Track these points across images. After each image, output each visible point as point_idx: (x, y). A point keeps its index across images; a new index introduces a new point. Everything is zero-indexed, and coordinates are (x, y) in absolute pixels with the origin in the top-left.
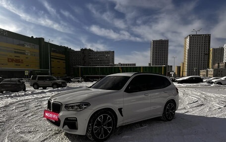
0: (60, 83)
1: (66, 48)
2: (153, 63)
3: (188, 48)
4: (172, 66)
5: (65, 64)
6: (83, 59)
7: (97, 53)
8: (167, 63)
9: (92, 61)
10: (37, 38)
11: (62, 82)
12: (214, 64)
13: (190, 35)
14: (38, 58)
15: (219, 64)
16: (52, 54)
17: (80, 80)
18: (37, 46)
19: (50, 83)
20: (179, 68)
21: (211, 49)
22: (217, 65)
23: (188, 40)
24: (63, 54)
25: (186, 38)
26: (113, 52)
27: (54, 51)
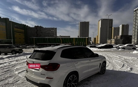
0: (18, 50)
1: (25, 26)
2: (80, 36)
3: (100, 27)
4: (91, 38)
5: (24, 36)
6: (36, 33)
7: (46, 29)
8: (88, 36)
9: (43, 34)
10: (4, 18)
11: (19, 49)
12: (114, 36)
13: (101, 19)
14: (5, 32)
15: (117, 36)
16: (15, 29)
17: (34, 46)
18: (4, 24)
19: (10, 50)
20: (95, 39)
21: (113, 28)
22: (116, 37)
23: (100, 22)
24: (22, 29)
25: (99, 21)
26: (56, 28)
27: (16, 27)
